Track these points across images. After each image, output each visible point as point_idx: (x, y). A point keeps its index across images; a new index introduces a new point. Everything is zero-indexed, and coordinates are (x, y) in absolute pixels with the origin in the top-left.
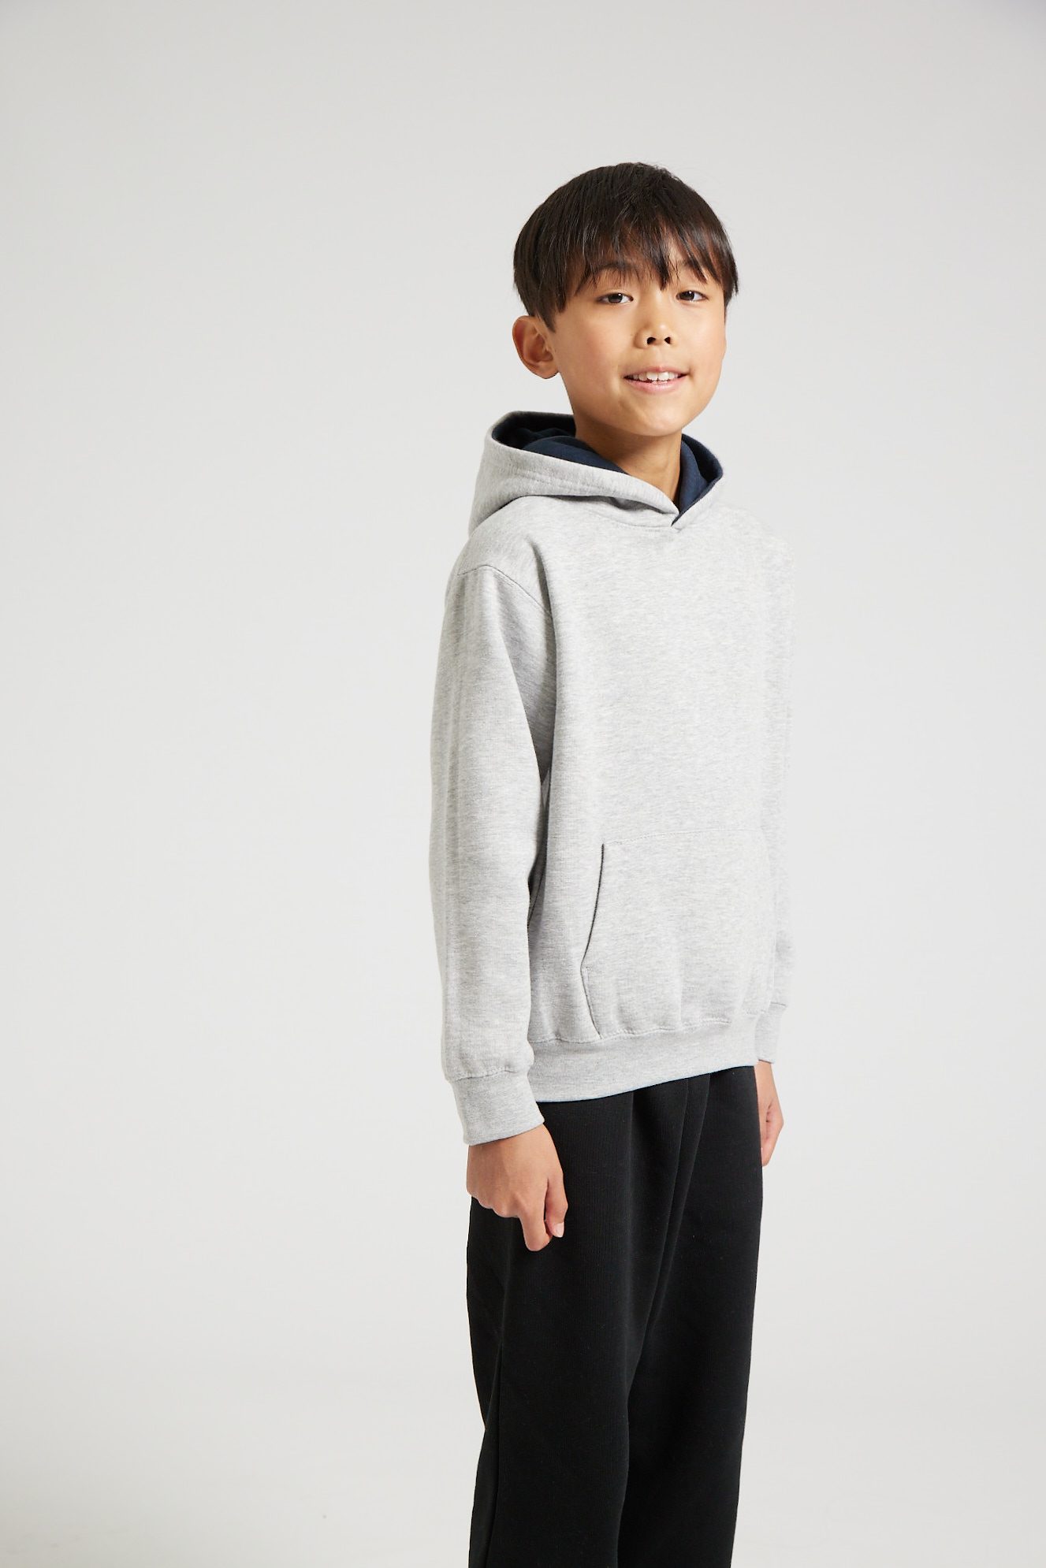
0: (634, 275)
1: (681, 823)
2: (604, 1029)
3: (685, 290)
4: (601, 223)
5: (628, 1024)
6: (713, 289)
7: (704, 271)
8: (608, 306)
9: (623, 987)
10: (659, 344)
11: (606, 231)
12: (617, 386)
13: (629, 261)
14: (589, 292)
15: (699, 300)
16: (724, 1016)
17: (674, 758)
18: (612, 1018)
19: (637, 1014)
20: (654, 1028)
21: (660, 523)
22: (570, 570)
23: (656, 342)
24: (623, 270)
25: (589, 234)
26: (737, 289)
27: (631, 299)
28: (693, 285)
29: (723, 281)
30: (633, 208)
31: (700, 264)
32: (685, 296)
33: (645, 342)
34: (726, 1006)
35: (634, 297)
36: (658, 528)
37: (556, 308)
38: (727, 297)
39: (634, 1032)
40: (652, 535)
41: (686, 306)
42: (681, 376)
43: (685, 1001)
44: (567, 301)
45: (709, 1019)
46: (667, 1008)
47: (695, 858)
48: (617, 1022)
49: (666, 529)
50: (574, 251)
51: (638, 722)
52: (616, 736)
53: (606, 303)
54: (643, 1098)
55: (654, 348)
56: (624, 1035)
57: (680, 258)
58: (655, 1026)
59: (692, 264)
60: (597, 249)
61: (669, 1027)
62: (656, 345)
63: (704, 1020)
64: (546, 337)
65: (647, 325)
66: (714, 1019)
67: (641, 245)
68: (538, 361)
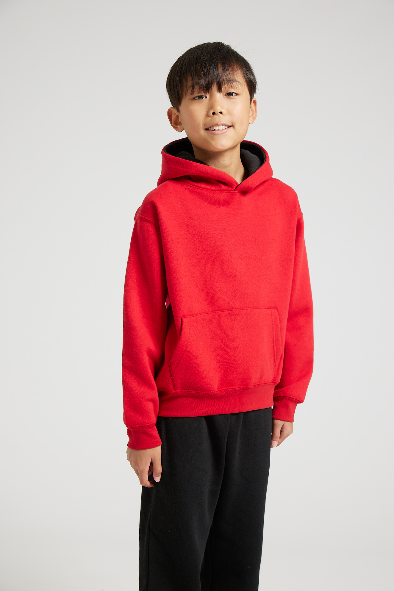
3: (229, 92)
6: (241, 91)
14: (190, 96)
15: (234, 96)
27: (206, 97)
28: (232, 90)
33: (212, 114)
42: (230, 126)
53: (196, 100)
62: (216, 115)
64: (179, 116)
65: (212, 107)
68: (177, 125)
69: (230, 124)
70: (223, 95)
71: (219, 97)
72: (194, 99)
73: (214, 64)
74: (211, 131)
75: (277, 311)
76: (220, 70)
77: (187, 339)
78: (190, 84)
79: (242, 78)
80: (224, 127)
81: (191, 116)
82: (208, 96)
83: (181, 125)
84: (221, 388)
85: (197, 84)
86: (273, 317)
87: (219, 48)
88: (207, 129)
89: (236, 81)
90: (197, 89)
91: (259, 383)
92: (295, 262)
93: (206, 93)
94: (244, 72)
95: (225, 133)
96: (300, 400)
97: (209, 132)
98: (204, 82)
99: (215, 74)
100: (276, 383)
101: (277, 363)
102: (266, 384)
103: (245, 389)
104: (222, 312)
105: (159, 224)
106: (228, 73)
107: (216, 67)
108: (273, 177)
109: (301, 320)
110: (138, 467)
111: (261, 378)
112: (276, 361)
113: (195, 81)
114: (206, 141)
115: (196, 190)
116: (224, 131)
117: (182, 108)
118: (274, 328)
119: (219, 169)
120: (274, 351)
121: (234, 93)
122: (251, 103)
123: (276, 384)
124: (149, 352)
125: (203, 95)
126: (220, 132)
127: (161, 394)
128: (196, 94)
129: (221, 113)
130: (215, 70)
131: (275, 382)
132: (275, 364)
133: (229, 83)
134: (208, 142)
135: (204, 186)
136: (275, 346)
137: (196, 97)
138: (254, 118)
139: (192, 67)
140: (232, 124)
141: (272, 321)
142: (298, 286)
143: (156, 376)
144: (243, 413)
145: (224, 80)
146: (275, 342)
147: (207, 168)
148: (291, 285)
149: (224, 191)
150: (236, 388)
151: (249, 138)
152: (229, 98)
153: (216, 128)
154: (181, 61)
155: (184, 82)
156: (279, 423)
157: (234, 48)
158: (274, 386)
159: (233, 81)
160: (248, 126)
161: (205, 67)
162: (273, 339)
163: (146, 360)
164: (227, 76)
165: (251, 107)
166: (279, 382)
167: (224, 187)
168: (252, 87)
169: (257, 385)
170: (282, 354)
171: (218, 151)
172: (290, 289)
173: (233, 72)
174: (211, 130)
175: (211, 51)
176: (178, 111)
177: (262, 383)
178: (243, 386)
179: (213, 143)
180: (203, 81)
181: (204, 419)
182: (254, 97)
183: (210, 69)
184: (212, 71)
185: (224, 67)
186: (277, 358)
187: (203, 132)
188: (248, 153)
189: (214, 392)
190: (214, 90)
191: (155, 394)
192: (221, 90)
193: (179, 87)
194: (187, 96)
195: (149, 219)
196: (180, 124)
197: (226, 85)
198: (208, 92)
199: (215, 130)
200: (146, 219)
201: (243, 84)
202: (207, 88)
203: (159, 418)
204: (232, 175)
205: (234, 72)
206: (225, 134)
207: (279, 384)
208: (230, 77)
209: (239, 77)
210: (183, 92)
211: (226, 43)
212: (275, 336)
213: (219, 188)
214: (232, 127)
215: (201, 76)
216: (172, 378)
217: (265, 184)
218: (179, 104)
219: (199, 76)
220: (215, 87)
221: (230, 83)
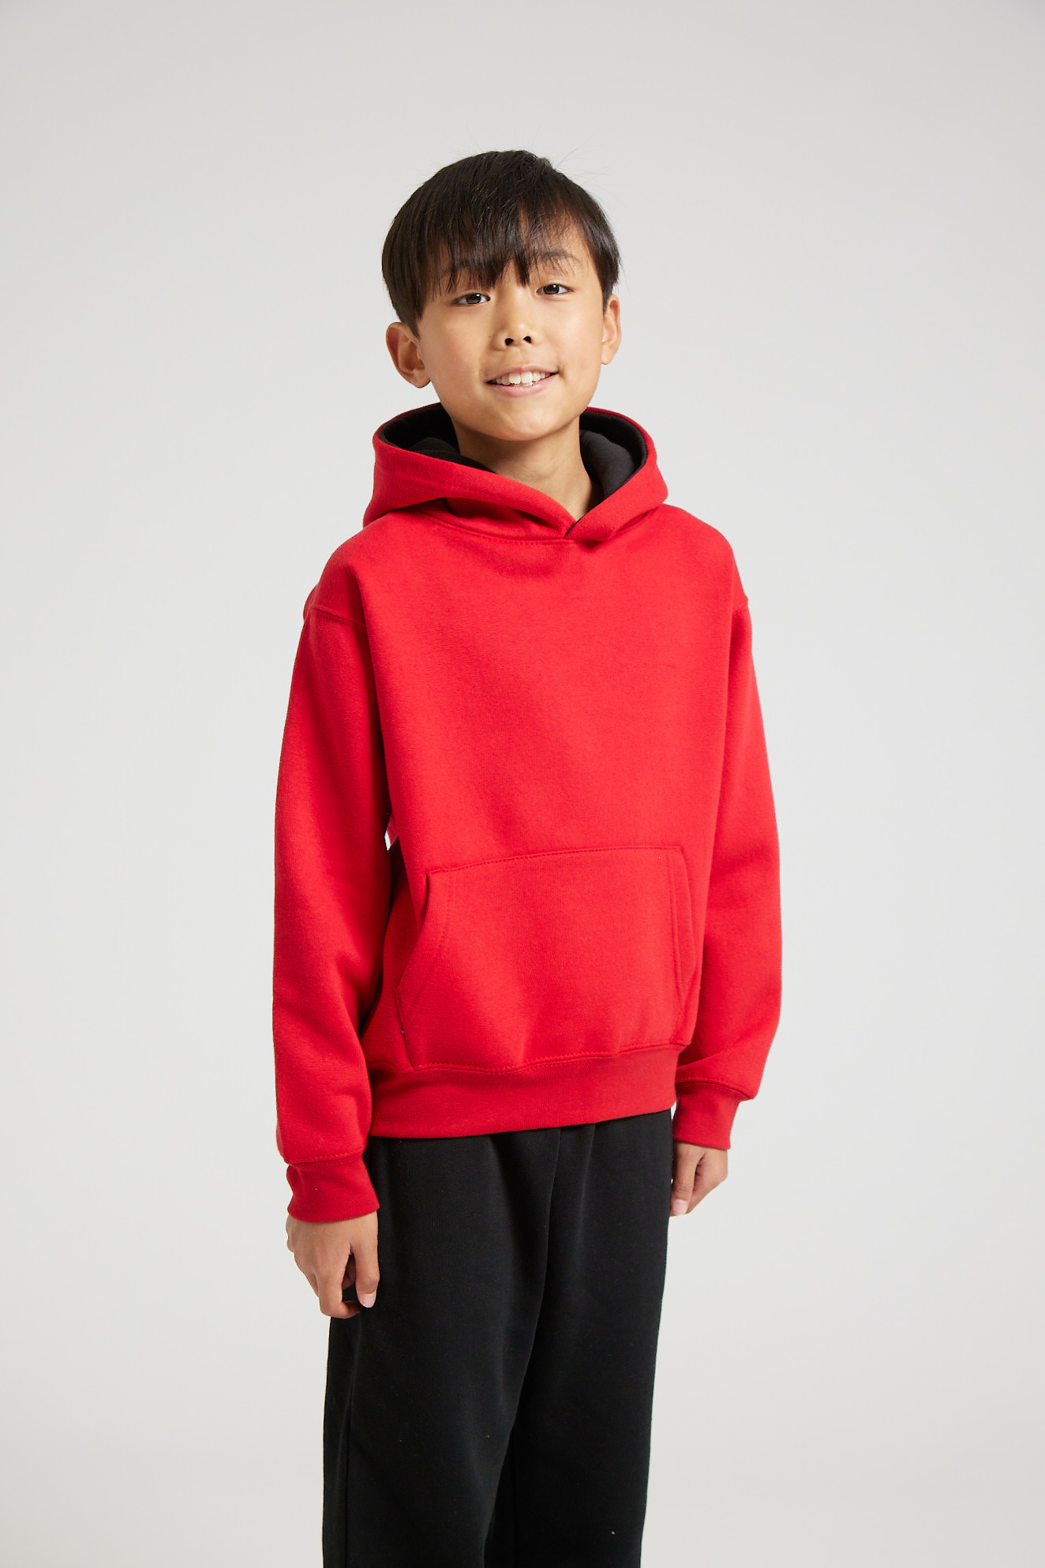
69: (553, 369)
70: (533, 291)
71: (521, 297)
72: (456, 303)
73: (508, 212)
74: (503, 388)
75: (681, 855)
76: (524, 226)
77: (442, 930)
78: (445, 263)
79: (581, 245)
80: (537, 377)
81: (450, 347)
82: (493, 295)
83: (424, 368)
84: (534, 1059)
85: (465, 263)
86: (672, 872)
87: (519, 168)
88: (491, 383)
89: (565, 255)
90: (463, 276)
91: (637, 1046)
92: (728, 725)
93: (489, 290)
94: (586, 231)
95: (539, 391)
96: (746, 1092)
97: (496, 388)
98: (481, 259)
99: (511, 237)
100: (680, 1045)
101: (682, 994)
102: (656, 1048)
103: (597, 1060)
104: (535, 857)
105: (365, 628)
106: (545, 234)
107: (513, 220)
108: (667, 502)
109: (748, 879)
110: (317, 1268)
111: (641, 1031)
112: (681, 986)
113: (457, 257)
114: (488, 412)
115: (466, 538)
116: (537, 387)
117: (424, 326)
118: (675, 900)
119: (522, 482)
120: (675, 961)
121: (561, 286)
122: (604, 311)
123: (683, 1048)
124: (343, 963)
125: (480, 292)
126: (527, 390)
127: (377, 1076)
128: (462, 291)
129: (528, 339)
130: (511, 229)
131: (679, 1041)
132: (679, 995)
133: (548, 262)
134: (494, 417)
135: (484, 526)
136: (677, 948)
137: (462, 297)
138: (614, 349)
139: (451, 221)
140: (559, 368)
141: (670, 882)
142: (737, 791)
143: (362, 1026)
144: (594, 1127)
145: (534, 254)
146: (676, 937)
147: (490, 480)
148: (720, 785)
149: (537, 538)
150: (574, 1058)
151: (602, 402)
152: (550, 300)
153: (515, 379)
154: (420, 201)
155: (430, 260)
156: (691, 1153)
157: (560, 166)
158: (677, 1054)
159: (557, 254)
160: (598, 372)
161: (484, 221)
162: (673, 929)
163: (335, 985)
164: (541, 242)
165: (604, 319)
166: (689, 1043)
167: (536, 529)
168: (607, 266)
169: (630, 1050)
170: (697, 969)
171: (523, 439)
172: (717, 796)
173: (557, 233)
174: (502, 385)
175: (500, 177)
176: (415, 332)
177: (646, 1045)
178: (592, 1053)
179: (508, 418)
180: (479, 254)
181: (489, 1142)
182: (613, 292)
183: (496, 227)
184: (504, 230)
185: (534, 219)
186: (682, 980)
187: (480, 391)
188: (600, 440)
189: (516, 1069)
190: (509, 280)
191: (359, 1075)
192: (528, 281)
193: (418, 271)
194: (438, 295)
195: (339, 614)
196: (420, 366)
197: (540, 266)
198: (494, 284)
199: (511, 385)
200: (331, 614)
201: (585, 263)
202: (491, 275)
203: (372, 1142)
204: (558, 497)
205: (560, 230)
206: (540, 394)
207: (689, 1047)
208: (551, 244)
209: (573, 243)
210: (428, 285)
211: (539, 153)
212: (676, 921)
213: (523, 533)
214: (557, 376)
215: (473, 244)
216: (404, 1035)
217: (647, 521)
218: (417, 315)
219: (469, 243)
220: (510, 273)
221: (552, 263)
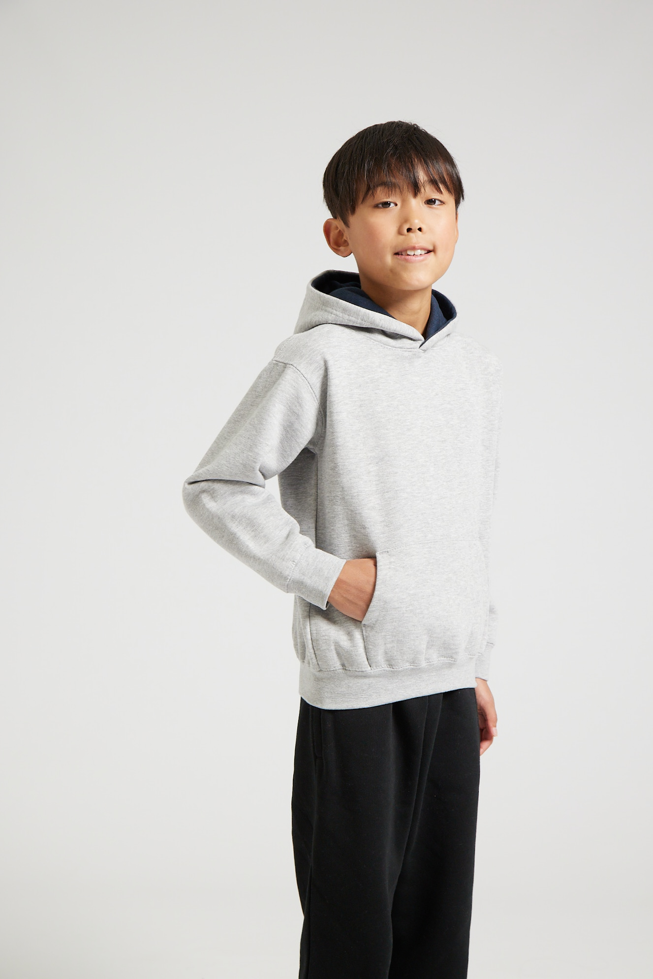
0: (397, 190)
1: (426, 536)
2: (373, 665)
3: (430, 198)
4: (376, 158)
5: (390, 663)
6: (447, 197)
7: (441, 186)
8: (381, 209)
9: (388, 640)
10: (414, 232)
11: (378, 163)
12: (389, 259)
13: (393, 180)
14: (370, 201)
15: (439, 205)
16: (452, 657)
17: (419, 495)
18: (380, 658)
19: (396, 656)
20: (407, 666)
21: (412, 347)
22: (350, 375)
23: (412, 231)
24: (391, 187)
25: (369, 164)
26: (463, 196)
27: (396, 205)
28: (435, 195)
29: (454, 193)
30: (396, 147)
31: (438, 181)
32: (430, 202)
33: (406, 231)
34: (454, 651)
35: (397, 203)
36: (410, 350)
37: (349, 212)
38: (457, 203)
39: (394, 667)
40: (406, 354)
41: (430, 209)
42: (429, 252)
43: (428, 648)
44: (356, 207)
45: (442, 659)
46: (415, 653)
47: (433, 559)
48: (383, 660)
49: (415, 350)
50: (360, 176)
51: (396, 473)
52: (381, 482)
54: (399, 709)
55: (411, 234)
56: (387, 669)
57: (426, 178)
58: (408, 664)
59: (433, 182)
60: (374, 174)
61: (416, 665)
62: (412, 232)
63: (439, 659)
64: (344, 232)
65: (406, 220)
66: (446, 659)
67: (401, 170)
68: (340, 247)
